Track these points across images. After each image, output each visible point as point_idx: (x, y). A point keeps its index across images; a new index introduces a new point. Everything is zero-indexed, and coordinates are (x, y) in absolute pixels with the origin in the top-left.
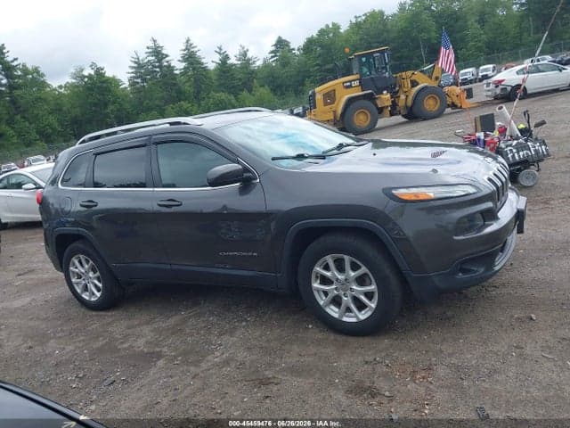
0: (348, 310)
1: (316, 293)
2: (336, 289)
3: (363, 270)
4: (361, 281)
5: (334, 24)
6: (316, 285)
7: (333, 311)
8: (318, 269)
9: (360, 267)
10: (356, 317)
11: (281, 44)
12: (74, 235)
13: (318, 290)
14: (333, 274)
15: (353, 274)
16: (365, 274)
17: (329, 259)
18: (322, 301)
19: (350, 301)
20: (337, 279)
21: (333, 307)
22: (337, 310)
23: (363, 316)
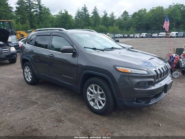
0: (96, 105)
1: (88, 96)
2: (94, 96)
3: (103, 92)
4: (102, 96)
5: (145, 9)
6: (88, 93)
7: (92, 104)
8: (89, 88)
9: (102, 91)
10: (98, 107)
11: (125, 13)
12: (26, 59)
13: (89, 95)
14: (93, 91)
15: (99, 92)
16: (103, 94)
17: (93, 86)
18: (89, 99)
19: (97, 101)
20: (95, 93)
21: (92, 102)
22: (93, 104)
23: (100, 108)
